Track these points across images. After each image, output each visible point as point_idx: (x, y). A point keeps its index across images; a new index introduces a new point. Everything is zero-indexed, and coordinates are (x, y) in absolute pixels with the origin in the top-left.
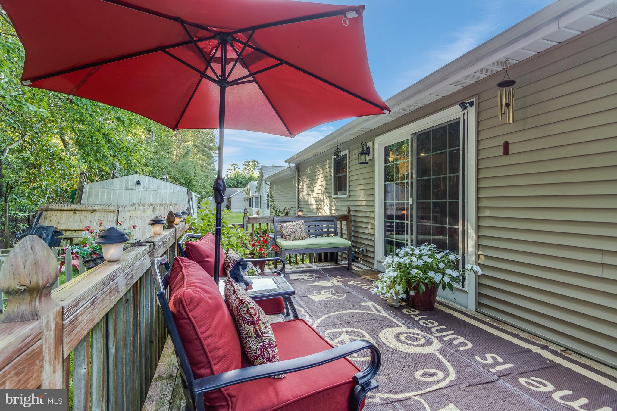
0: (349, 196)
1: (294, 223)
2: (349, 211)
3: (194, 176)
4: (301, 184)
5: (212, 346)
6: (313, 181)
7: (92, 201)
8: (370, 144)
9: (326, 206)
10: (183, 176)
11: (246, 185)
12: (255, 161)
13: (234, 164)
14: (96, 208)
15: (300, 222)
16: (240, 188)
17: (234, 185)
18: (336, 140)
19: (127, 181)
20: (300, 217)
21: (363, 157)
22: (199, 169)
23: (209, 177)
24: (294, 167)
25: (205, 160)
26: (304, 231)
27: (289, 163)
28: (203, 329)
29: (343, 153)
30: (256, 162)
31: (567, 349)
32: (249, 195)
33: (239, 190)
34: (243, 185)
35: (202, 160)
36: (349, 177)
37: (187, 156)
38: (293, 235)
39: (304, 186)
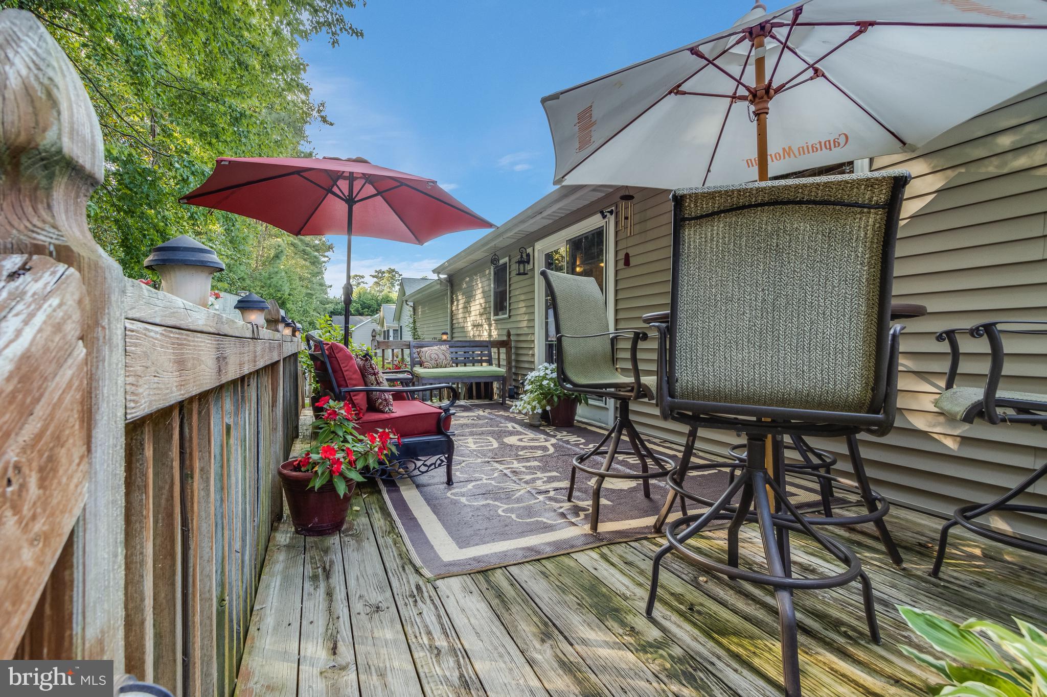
0: (510, 316)
1: (436, 348)
2: (509, 335)
3: (289, 295)
4: (455, 303)
5: (349, 377)
6: (470, 298)
8: (529, 250)
9: (485, 332)
10: (271, 294)
11: (377, 311)
12: (393, 271)
13: (357, 276)
15: (443, 347)
16: (367, 315)
17: (357, 310)
18: (493, 244)
20: (445, 341)
21: (522, 266)
22: (297, 283)
23: (314, 297)
24: (445, 279)
25: (307, 268)
26: (448, 358)
27: (439, 273)
28: (344, 365)
29: (502, 262)
30: (397, 272)
31: (666, 441)
32: (383, 326)
33: (366, 320)
34: (372, 311)
35: (302, 267)
36: (510, 291)
37: (278, 261)
38: (433, 362)
39: (459, 306)
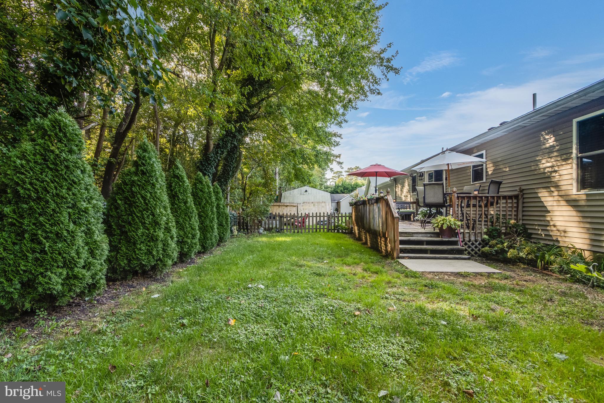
4: (397, 188)
6: (403, 186)
7: (285, 201)
9: (409, 198)
14: (288, 204)
16: (347, 193)
19: (301, 190)
24: (393, 179)
29: (414, 175)
33: (347, 196)
34: (349, 191)
36: (417, 185)
39: (398, 190)
